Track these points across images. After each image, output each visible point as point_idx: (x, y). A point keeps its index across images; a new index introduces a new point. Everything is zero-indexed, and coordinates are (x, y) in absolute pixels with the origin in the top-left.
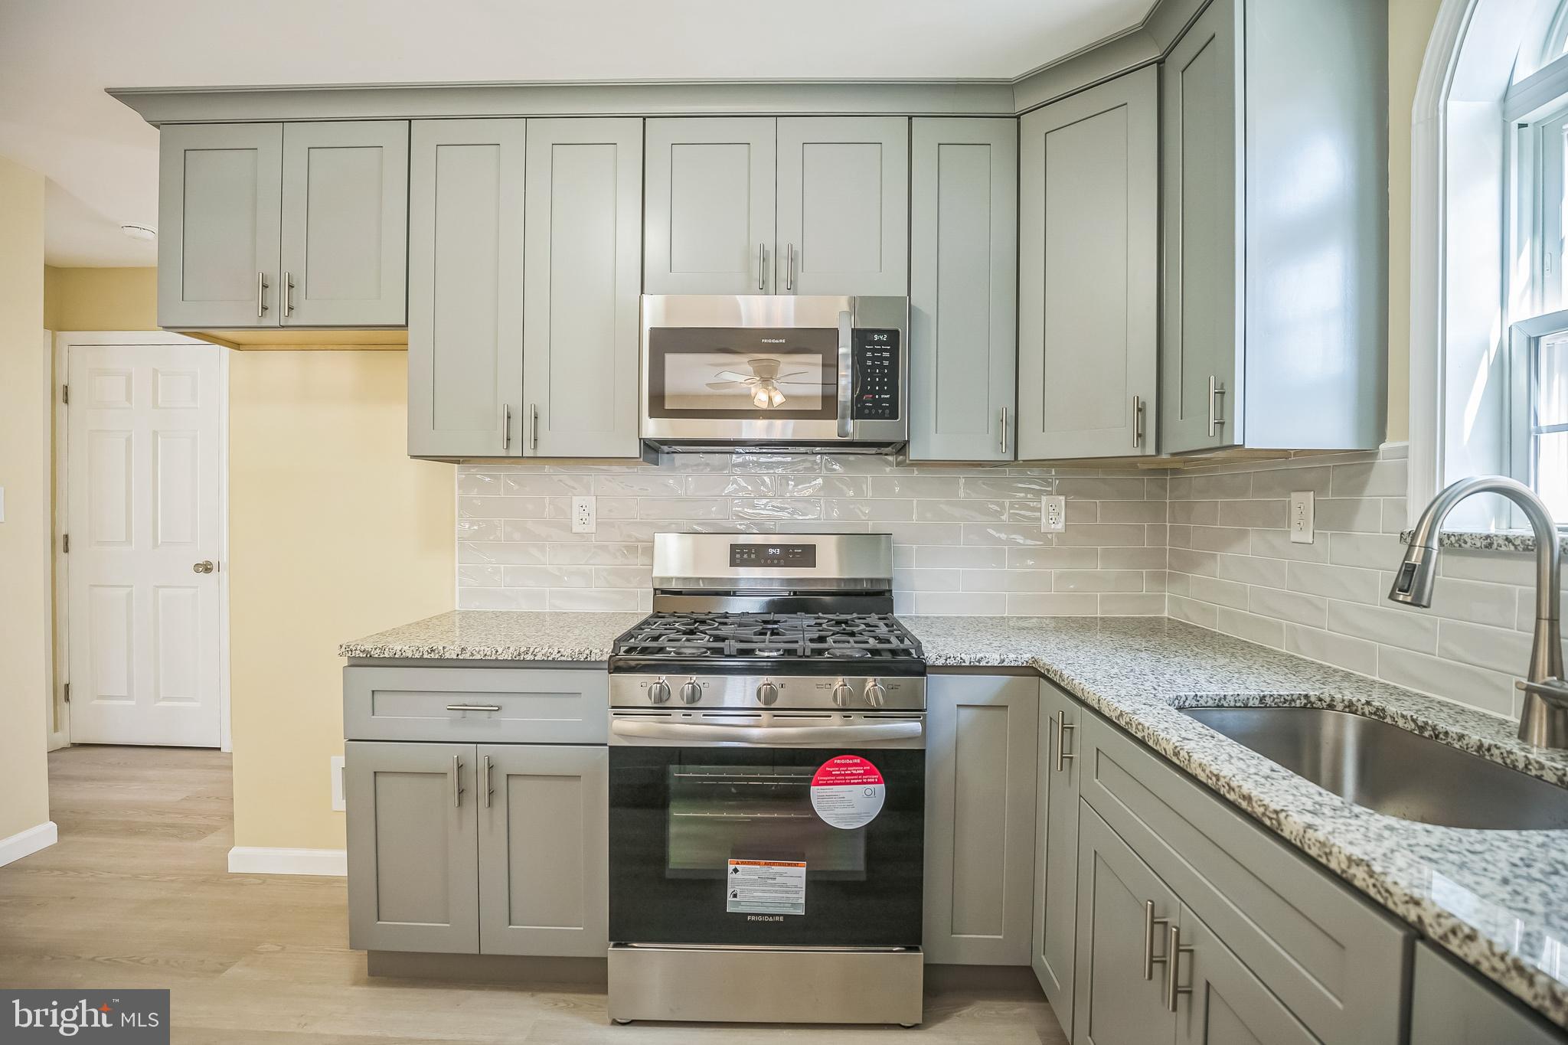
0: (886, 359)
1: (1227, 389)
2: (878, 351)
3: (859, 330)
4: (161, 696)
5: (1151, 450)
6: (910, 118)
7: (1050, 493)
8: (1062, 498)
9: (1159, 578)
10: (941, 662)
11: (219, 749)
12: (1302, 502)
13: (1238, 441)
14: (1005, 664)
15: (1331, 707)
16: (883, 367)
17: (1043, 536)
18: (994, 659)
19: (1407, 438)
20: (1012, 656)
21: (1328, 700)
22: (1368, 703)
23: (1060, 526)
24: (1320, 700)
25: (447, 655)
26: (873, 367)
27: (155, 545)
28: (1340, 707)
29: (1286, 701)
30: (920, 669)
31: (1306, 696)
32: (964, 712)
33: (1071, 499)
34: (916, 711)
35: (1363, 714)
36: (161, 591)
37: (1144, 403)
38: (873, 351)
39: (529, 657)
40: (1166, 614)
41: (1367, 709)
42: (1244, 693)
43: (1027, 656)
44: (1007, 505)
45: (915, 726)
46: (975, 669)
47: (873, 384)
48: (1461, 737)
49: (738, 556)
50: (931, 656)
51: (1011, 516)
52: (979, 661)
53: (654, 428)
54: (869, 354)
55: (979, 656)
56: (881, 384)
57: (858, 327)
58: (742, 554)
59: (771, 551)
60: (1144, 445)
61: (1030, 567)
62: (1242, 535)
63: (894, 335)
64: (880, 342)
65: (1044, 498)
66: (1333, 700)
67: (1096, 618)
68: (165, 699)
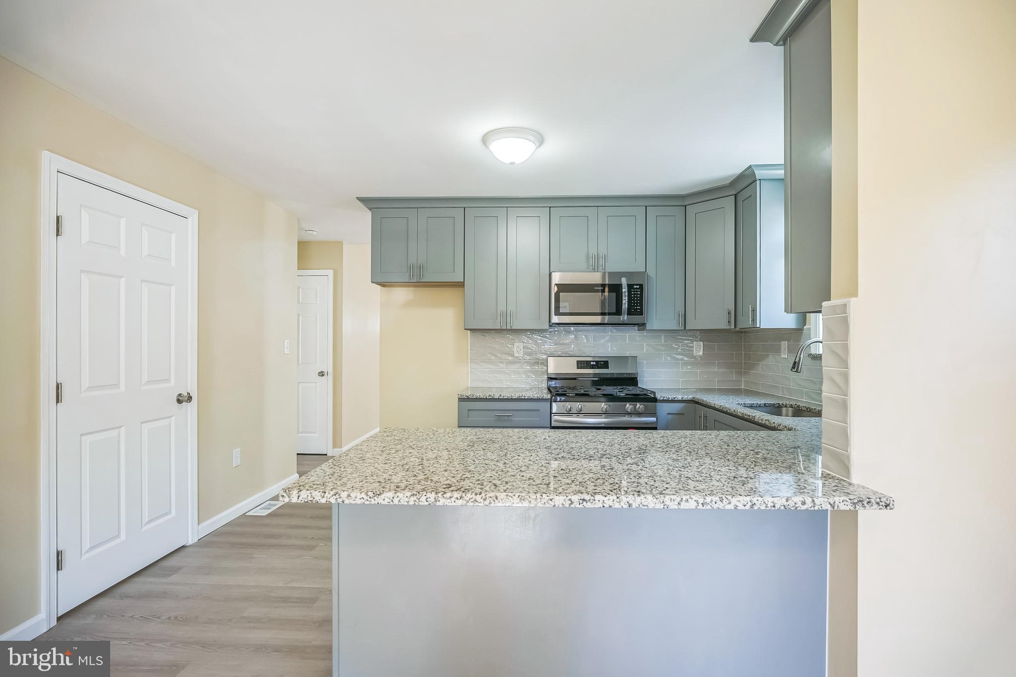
0: (639, 294)
1: (755, 309)
2: (636, 291)
3: (630, 284)
4: (300, 431)
5: (733, 327)
6: (646, 207)
7: (697, 341)
8: (702, 343)
9: (740, 373)
10: (662, 399)
11: (326, 455)
12: (784, 344)
13: (758, 326)
14: (683, 399)
15: (786, 406)
16: (637, 297)
17: (694, 357)
18: (680, 397)
19: (810, 325)
20: (686, 397)
21: (785, 404)
22: (796, 404)
23: (701, 353)
24: (783, 404)
25: (495, 397)
26: (634, 297)
27: (298, 364)
28: (788, 406)
29: (772, 405)
30: (655, 400)
31: (779, 404)
32: (669, 416)
33: (705, 343)
34: (654, 414)
35: (795, 408)
36: (300, 385)
37: (730, 311)
38: (634, 291)
39: (523, 398)
40: (743, 387)
41: (796, 406)
42: (759, 403)
43: (691, 397)
44: (680, 345)
45: (654, 419)
46: (673, 401)
47: (634, 303)
48: (815, 409)
49: (580, 365)
50: (658, 396)
51: (682, 349)
52: (675, 398)
53: (555, 319)
54: (633, 293)
55: (675, 396)
56: (637, 303)
57: (629, 283)
58: (581, 364)
59: (592, 363)
60: (730, 325)
61: (689, 369)
62: (767, 356)
63: (641, 286)
64: (636, 288)
65: (695, 343)
66: (786, 404)
67: (715, 389)
68: (302, 432)
